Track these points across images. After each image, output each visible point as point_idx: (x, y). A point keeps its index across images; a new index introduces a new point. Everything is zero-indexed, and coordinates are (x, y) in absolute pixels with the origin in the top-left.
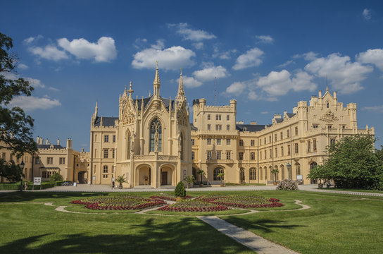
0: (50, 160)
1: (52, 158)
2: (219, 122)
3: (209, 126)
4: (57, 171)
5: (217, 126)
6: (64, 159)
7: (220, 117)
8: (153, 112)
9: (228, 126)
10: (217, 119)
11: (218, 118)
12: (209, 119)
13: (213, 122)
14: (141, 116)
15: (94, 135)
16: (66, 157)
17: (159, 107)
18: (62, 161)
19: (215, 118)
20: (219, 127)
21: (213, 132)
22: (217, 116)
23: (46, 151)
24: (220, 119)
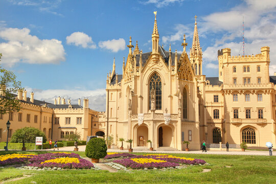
0: (68, 120)
1: (70, 118)
2: (247, 74)
3: (235, 79)
4: (74, 131)
5: (245, 79)
6: (81, 118)
7: (248, 68)
8: (151, 67)
9: (259, 79)
10: (245, 71)
11: (246, 69)
12: (235, 71)
13: (240, 75)
14: (140, 71)
15: (110, 93)
16: (83, 116)
17: (157, 61)
18: (79, 120)
19: (242, 69)
20: (247, 80)
21: (240, 85)
22: (244, 68)
23: (64, 111)
24: (249, 71)
